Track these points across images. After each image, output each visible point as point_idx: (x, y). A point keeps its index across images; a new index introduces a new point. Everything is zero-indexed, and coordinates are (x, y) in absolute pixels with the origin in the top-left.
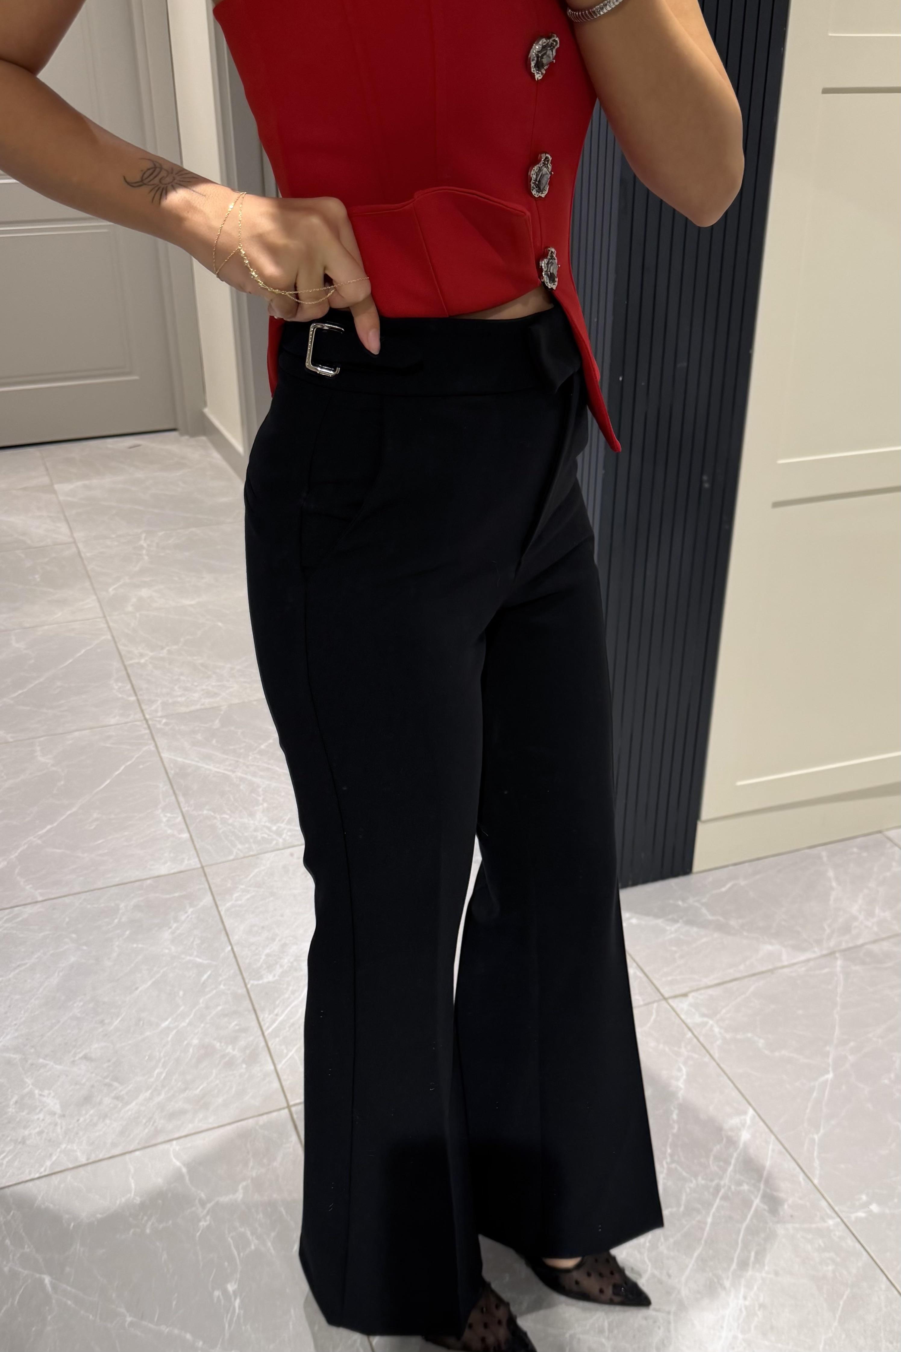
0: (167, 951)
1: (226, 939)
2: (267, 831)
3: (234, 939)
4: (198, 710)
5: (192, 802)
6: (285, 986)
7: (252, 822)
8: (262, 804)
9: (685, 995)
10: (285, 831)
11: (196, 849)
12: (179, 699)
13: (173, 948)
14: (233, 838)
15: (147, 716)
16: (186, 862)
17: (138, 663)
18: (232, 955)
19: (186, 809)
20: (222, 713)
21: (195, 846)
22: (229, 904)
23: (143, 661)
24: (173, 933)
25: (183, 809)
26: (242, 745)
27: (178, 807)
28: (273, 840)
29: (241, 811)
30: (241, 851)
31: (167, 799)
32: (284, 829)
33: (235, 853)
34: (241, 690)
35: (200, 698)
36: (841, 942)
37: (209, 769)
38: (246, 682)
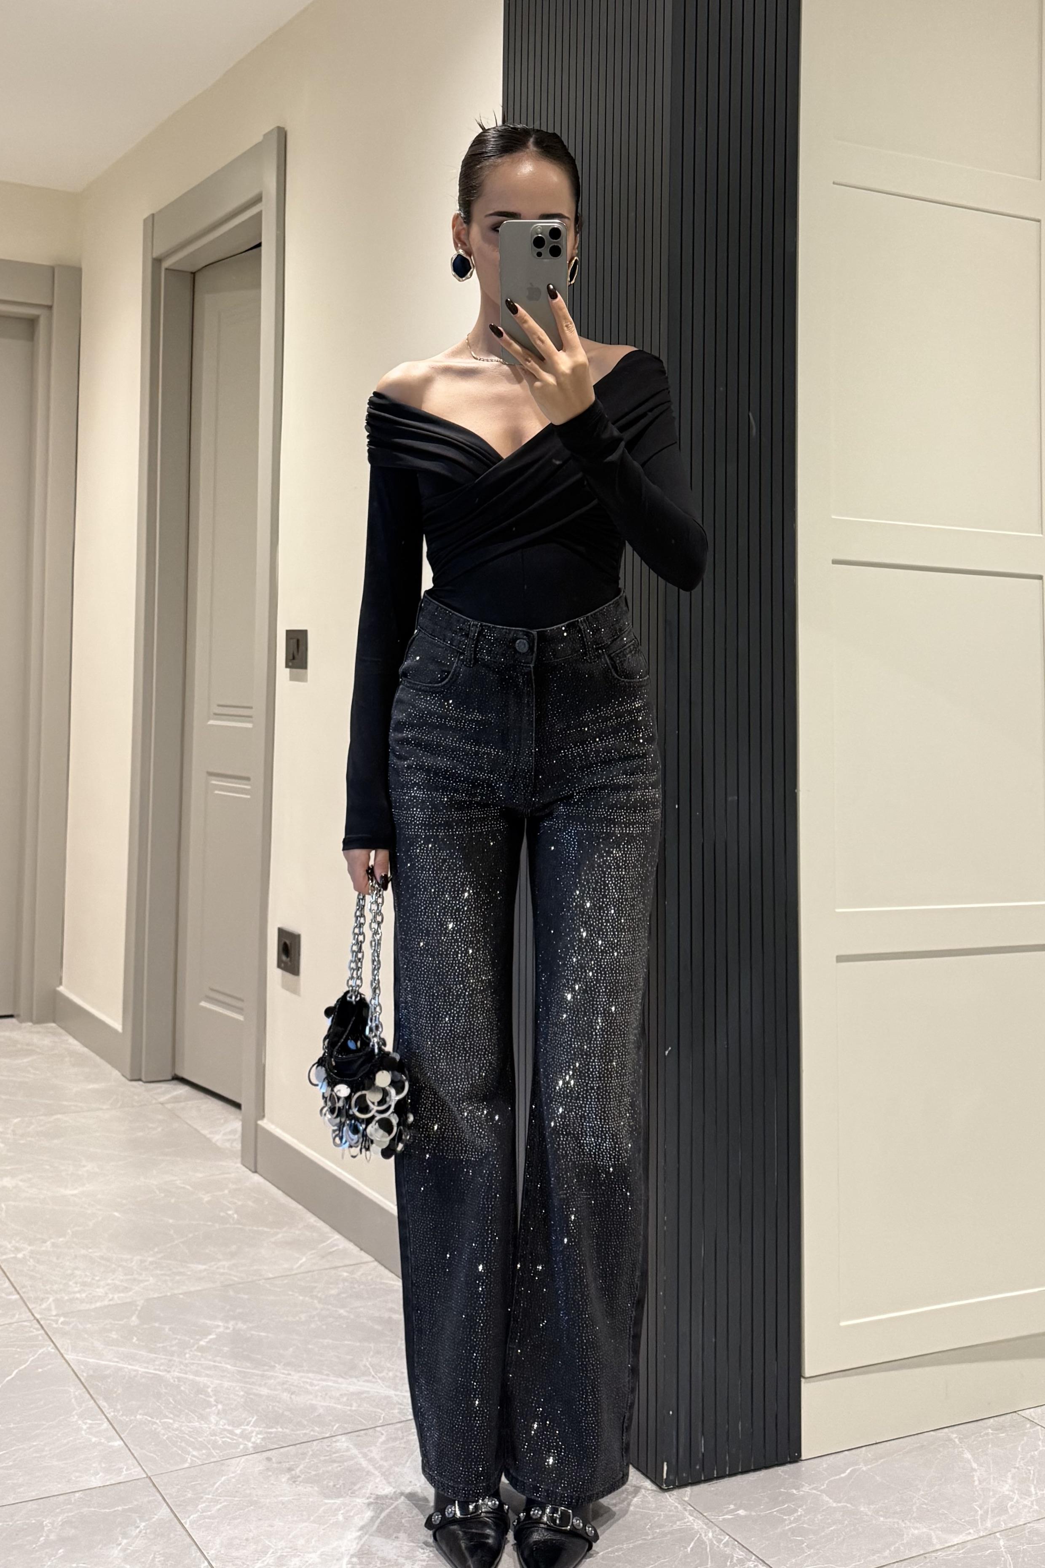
1: (199, 1554)
2: (228, 1435)
3: (211, 1553)
4: (105, 1307)
5: (119, 1407)
7: (206, 1426)
8: (215, 1405)
10: (254, 1434)
11: (135, 1457)
12: (78, 1295)
14: (183, 1444)
15: (38, 1316)
16: (125, 1472)
17: (15, 1258)
19: (112, 1414)
20: (139, 1308)
21: (133, 1454)
22: (194, 1517)
23: (20, 1256)
24: (124, 1550)
25: (108, 1415)
26: (174, 1342)
27: (100, 1412)
28: (239, 1444)
29: (187, 1414)
30: (198, 1458)
31: (84, 1405)
32: (252, 1432)
33: (189, 1460)
34: (159, 1284)
35: (106, 1293)
36: (998, 1522)
37: (135, 1370)
38: (165, 1275)
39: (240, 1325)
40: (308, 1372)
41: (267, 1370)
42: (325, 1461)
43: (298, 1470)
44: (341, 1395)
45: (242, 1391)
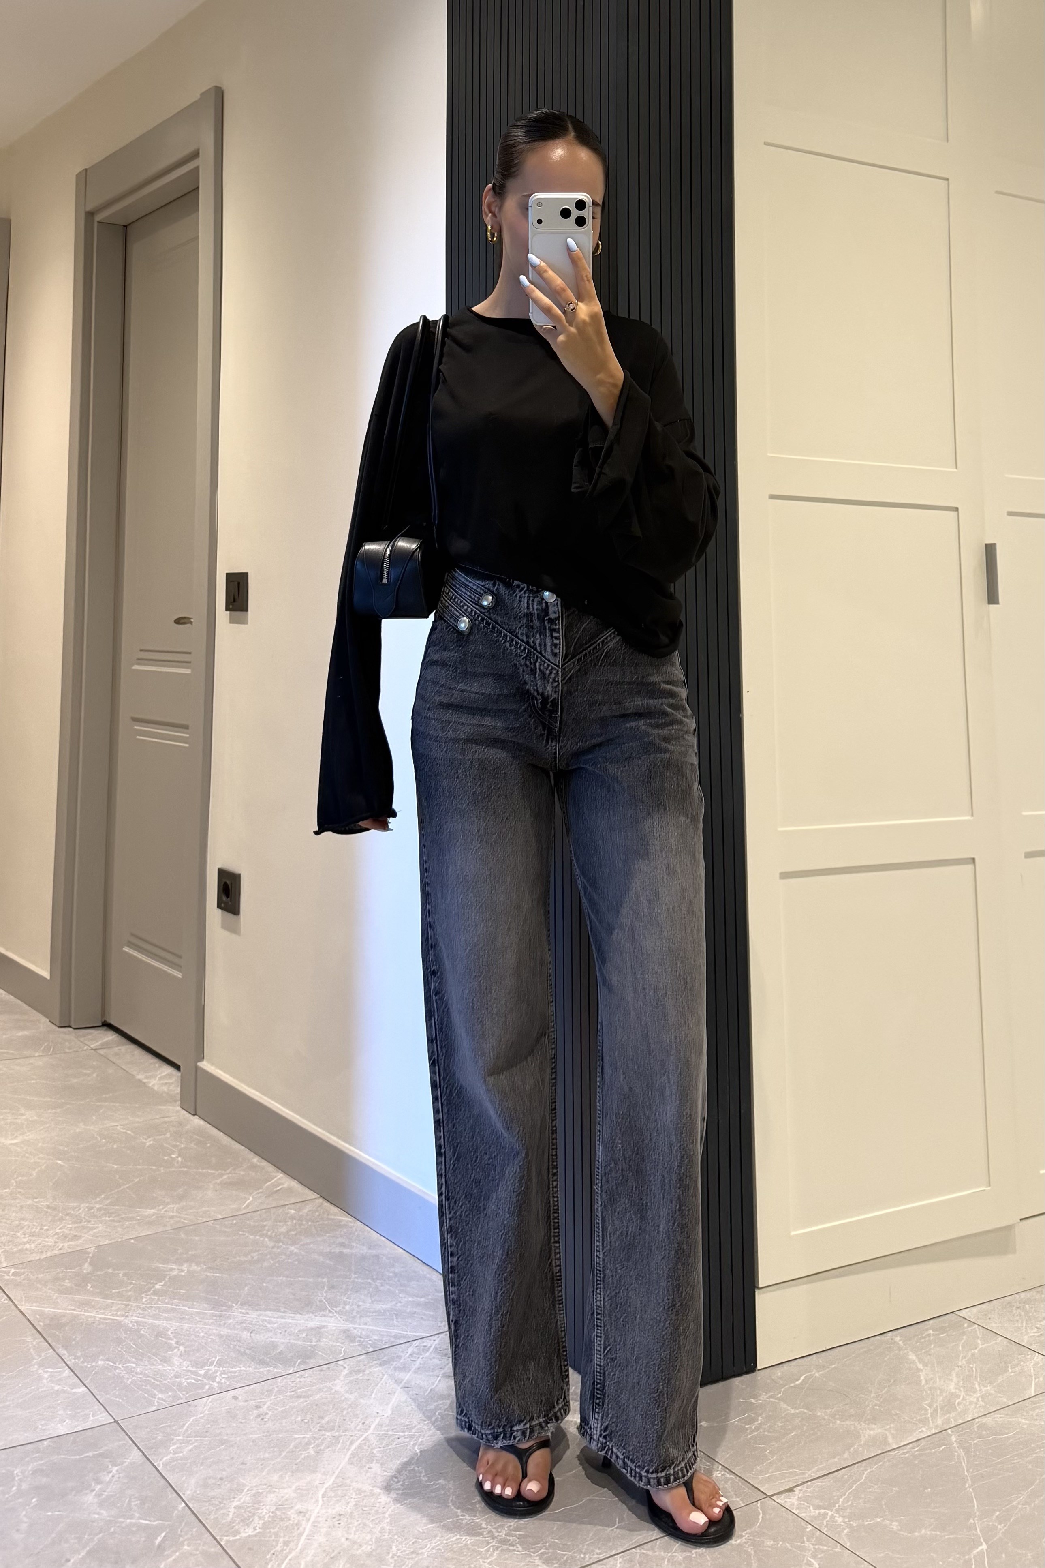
0: (96, 1516)
1: (175, 1495)
2: (192, 1376)
3: (187, 1494)
4: (56, 1256)
5: (79, 1354)
6: (273, 1538)
7: (170, 1368)
8: (176, 1347)
9: (791, 1490)
10: (218, 1374)
11: (101, 1404)
12: (27, 1246)
13: (104, 1512)
14: (148, 1387)
16: (90, 1419)
18: (190, 1512)
19: (73, 1360)
20: (90, 1255)
21: (98, 1400)
22: (165, 1459)
24: (98, 1495)
25: (68, 1363)
26: (129, 1288)
27: (60, 1360)
28: (205, 1384)
29: (149, 1357)
30: (164, 1400)
31: (43, 1354)
32: (216, 1372)
33: (156, 1404)
34: (108, 1230)
35: (56, 1242)
36: (948, 1420)
37: (91, 1317)
38: (113, 1221)
39: (194, 1267)
40: (265, 1310)
41: (225, 1311)
42: (291, 1397)
43: (266, 1406)
44: (299, 1331)
45: (203, 1332)
